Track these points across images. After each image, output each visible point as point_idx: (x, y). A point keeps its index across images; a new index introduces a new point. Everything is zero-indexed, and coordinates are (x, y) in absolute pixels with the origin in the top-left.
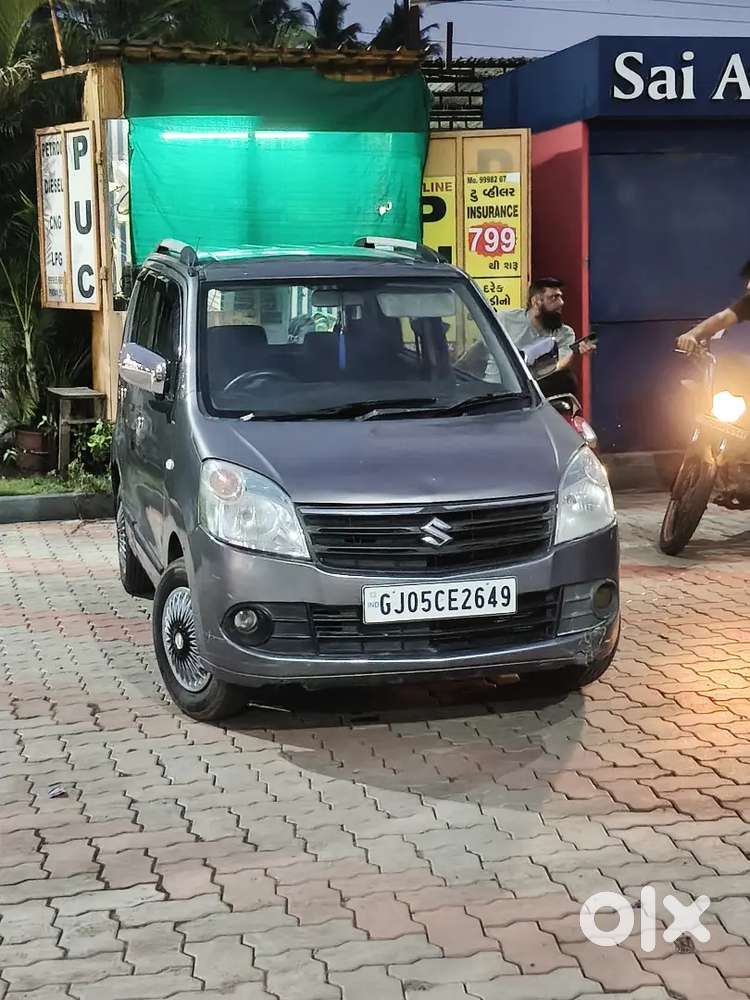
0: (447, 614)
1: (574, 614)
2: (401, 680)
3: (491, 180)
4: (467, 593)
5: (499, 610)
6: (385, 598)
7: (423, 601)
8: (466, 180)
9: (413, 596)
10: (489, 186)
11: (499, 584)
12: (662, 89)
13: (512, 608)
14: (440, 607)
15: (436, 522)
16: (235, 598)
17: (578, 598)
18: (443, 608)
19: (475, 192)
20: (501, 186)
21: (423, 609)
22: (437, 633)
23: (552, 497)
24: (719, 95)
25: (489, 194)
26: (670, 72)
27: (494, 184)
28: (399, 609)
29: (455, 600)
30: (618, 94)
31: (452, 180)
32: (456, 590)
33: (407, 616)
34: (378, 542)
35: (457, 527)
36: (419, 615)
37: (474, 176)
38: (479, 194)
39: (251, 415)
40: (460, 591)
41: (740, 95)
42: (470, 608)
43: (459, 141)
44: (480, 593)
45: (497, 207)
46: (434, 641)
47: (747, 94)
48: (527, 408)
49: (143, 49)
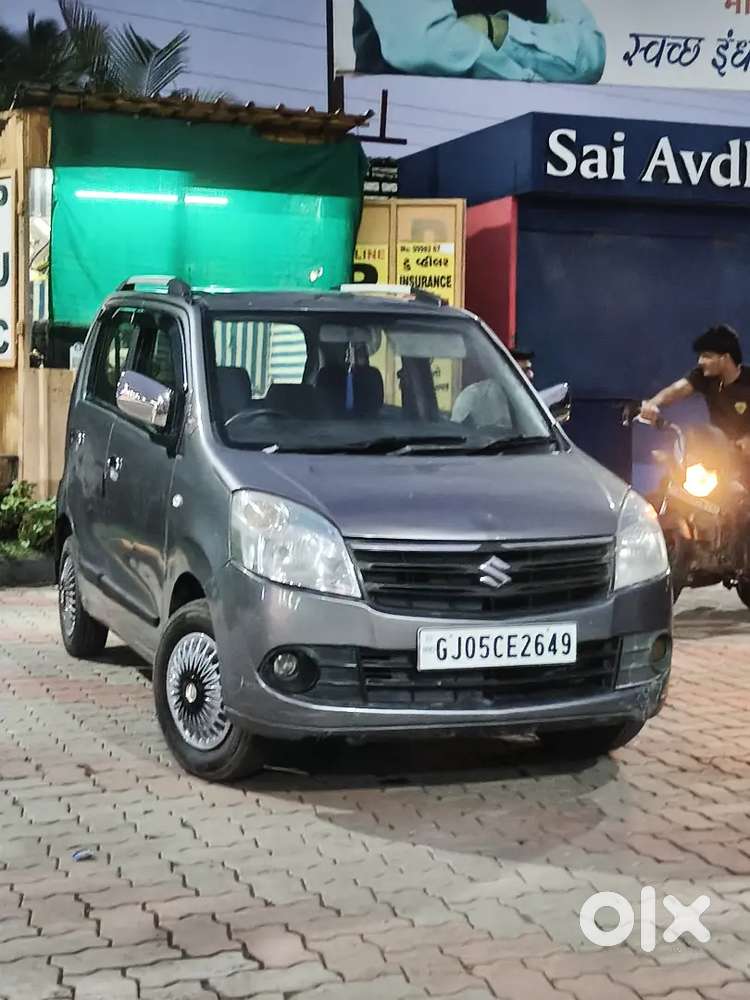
0: (505, 662)
1: (633, 666)
2: (453, 735)
3: (425, 249)
4: (526, 639)
5: (559, 658)
7: (481, 646)
8: (399, 249)
9: (471, 641)
10: (422, 256)
11: (559, 630)
12: (594, 168)
13: (572, 657)
14: (498, 654)
15: (494, 560)
17: (636, 648)
18: (502, 655)
19: (408, 261)
20: (434, 255)
21: (481, 656)
22: (494, 682)
23: (610, 539)
24: (648, 177)
25: (423, 263)
26: (602, 151)
27: (427, 254)
28: (457, 655)
29: (514, 646)
30: (551, 170)
31: (386, 247)
32: (516, 636)
33: (464, 663)
34: (433, 581)
35: (518, 566)
36: (477, 662)
37: (407, 245)
38: (412, 263)
39: (275, 448)
40: (519, 637)
41: (668, 177)
42: (529, 655)
43: (393, 208)
44: (540, 640)
45: (430, 278)
46: (489, 693)
47: (674, 178)
48: (557, 453)
49: (75, 97)
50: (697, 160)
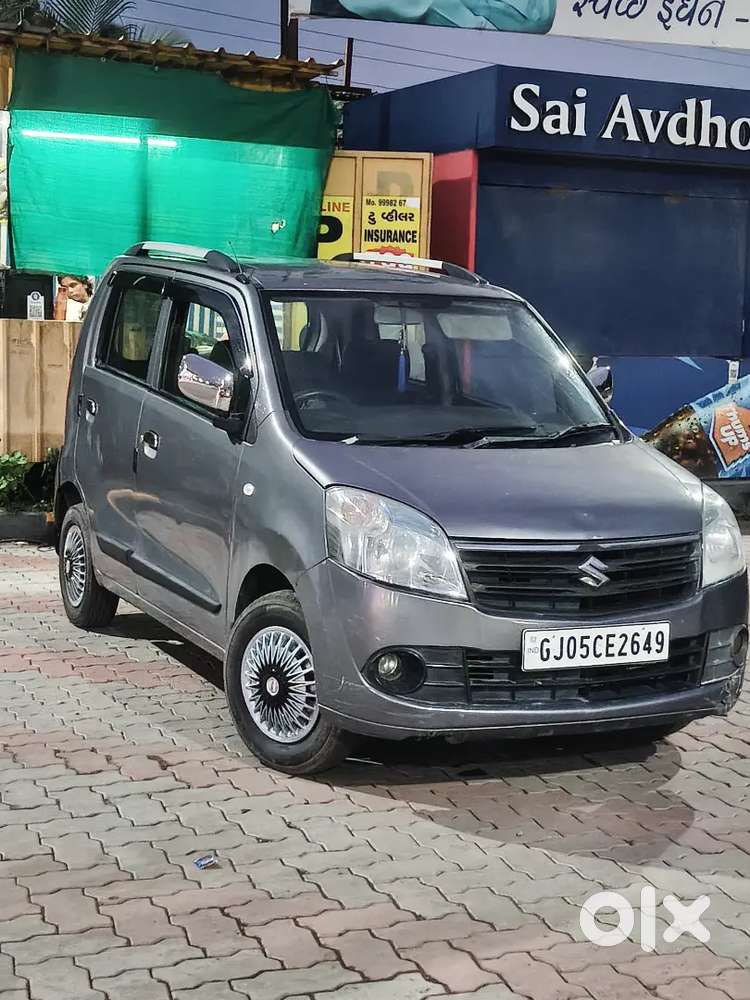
0: (604, 661)
1: (716, 662)
2: (551, 733)
3: (390, 203)
4: (624, 638)
5: (653, 656)
6: (545, 643)
7: (582, 646)
8: (364, 202)
9: (572, 641)
10: (388, 209)
11: (654, 628)
12: (556, 124)
13: (664, 655)
14: (598, 653)
15: (592, 560)
16: (381, 641)
17: (720, 644)
18: (601, 654)
19: (373, 214)
20: (400, 210)
21: (582, 656)
22: (589, 681)
23: (697, 537)
24: (608, 134)
25: (388, 217)
26: (564, 107)
27: (393, 208)
28: (559, 655)
29: (612, 646)
30: (515, 125)
31: (350, 200)
32: (614, 636)
33: (565, 663)
34: (532, 581)
35: (616, 565)
36: (577, 662)
37: (372, 199)
38: (378, 217)
39: (354, 439)
40: (618, 636)
41: (627, 134)
42: (625, 654)
43: (359, 162)
44: (636, 639)
45: (396, 232)
46: (583, 690)
47: (633, 135)
48: (618, 441)
49: (41, 38)
50: (655, 118)
